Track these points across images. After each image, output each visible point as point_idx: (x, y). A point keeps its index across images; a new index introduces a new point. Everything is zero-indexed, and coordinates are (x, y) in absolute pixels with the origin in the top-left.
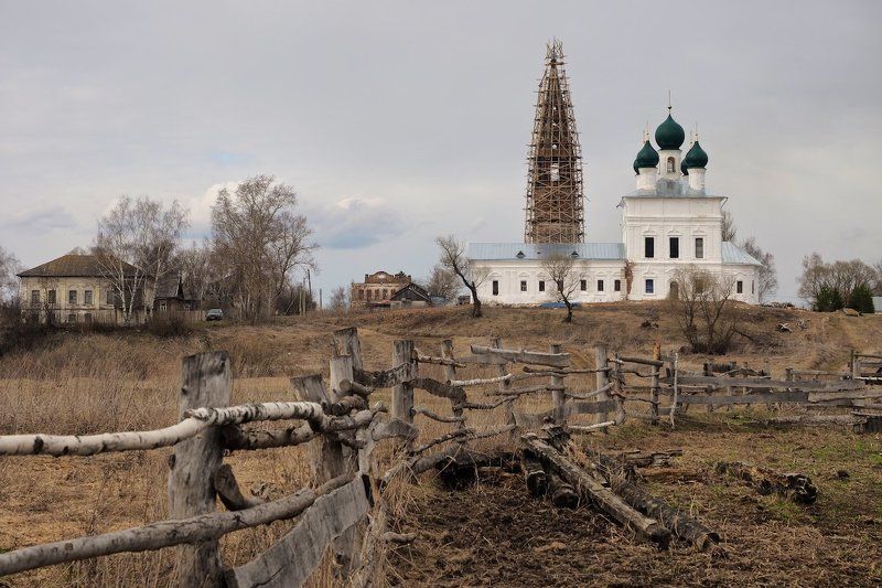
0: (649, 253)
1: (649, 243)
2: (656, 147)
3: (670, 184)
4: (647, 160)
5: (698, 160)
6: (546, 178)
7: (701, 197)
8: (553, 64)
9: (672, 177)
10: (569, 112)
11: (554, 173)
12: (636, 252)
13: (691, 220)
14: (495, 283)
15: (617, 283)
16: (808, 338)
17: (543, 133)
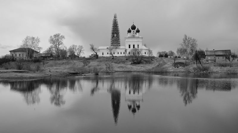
0: (130, 47)
1: (130, 46)
2: (131, 29)
3: (134, 36)
4: (129, 31)
5: (138, 31)
6: (114, 36)
7: (138, 38)
8: (115, 17)
9: (134, 35)
10: (118, 25)
11: (115, 35)
12: (127, 47)
13: (137, 42)
14: (103, 53)
15: (124, 53)
16: (157, 61)
17: (113, 29)
